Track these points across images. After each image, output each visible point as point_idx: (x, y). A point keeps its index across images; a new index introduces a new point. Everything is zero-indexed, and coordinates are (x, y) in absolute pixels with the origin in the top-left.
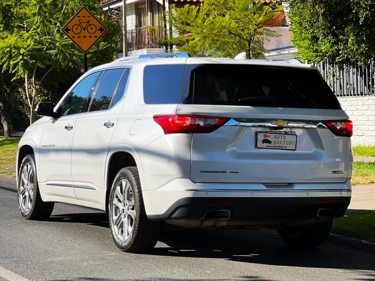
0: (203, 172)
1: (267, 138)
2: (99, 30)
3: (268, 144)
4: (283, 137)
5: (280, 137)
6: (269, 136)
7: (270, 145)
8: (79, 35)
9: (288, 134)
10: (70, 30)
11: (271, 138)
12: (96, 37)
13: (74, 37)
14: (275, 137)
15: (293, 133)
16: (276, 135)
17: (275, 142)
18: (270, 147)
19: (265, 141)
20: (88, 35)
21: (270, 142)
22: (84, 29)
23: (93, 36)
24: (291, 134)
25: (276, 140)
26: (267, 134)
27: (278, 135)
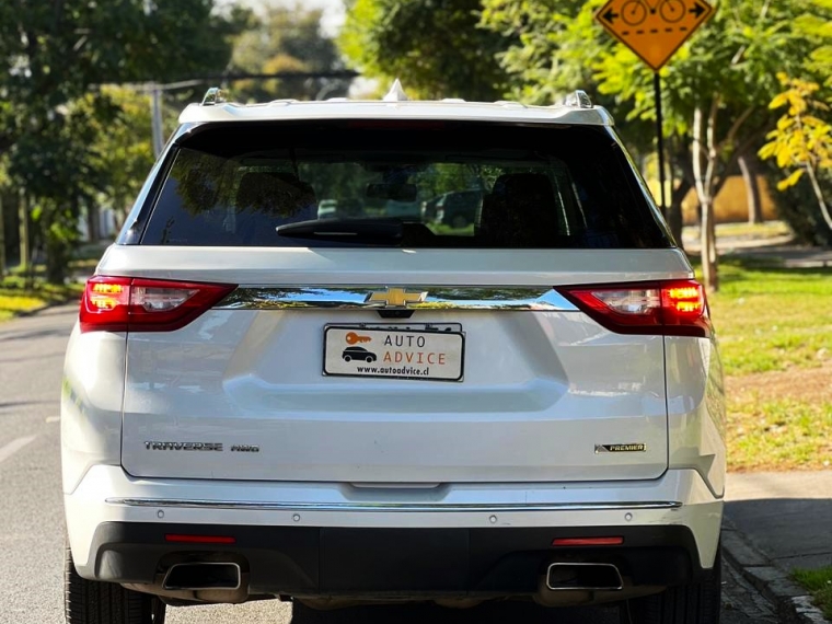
0: (154, 447)
1: (358, 344)
2: (691, 11)
3: (363, 364)
4: (414, 341)
5: (406, 340)
6: (368, 339)
7: (372, 365)
8: (639, 28)
9: (435, 331)
10: (616, 16)
11: (374, 342)
12: (683, 29)
13: (626, 33)
14: (388, 341)
15: (455, 328)
16: (393, 335)
17: (388, 357)
18: (370, 373)
19: (353, 354)
20: (662, 25)
21: (372, 357)
22: (653, 11)
23: (676, 27)
24: (448, 331)
25: (393, 349)
26: (360, 333)
27: (400, 334)
